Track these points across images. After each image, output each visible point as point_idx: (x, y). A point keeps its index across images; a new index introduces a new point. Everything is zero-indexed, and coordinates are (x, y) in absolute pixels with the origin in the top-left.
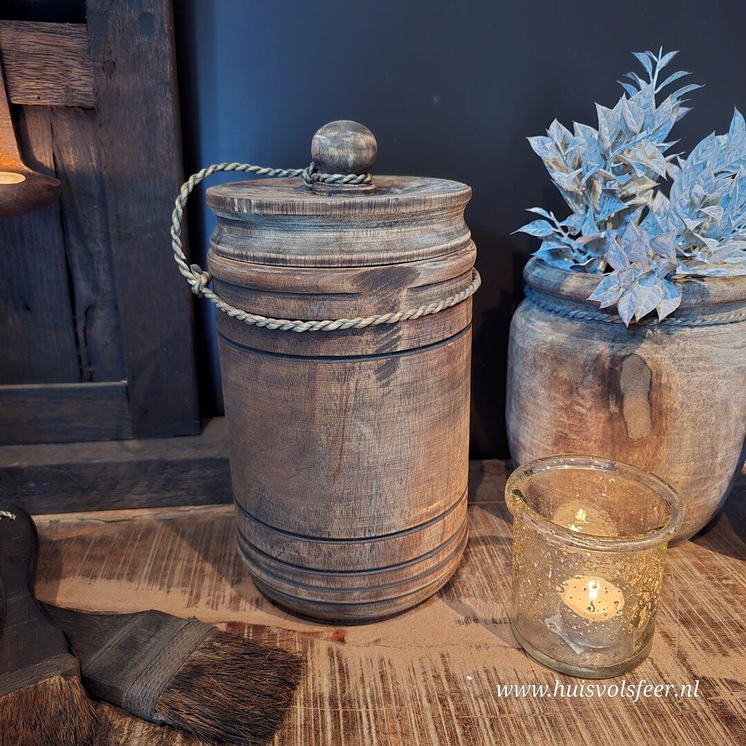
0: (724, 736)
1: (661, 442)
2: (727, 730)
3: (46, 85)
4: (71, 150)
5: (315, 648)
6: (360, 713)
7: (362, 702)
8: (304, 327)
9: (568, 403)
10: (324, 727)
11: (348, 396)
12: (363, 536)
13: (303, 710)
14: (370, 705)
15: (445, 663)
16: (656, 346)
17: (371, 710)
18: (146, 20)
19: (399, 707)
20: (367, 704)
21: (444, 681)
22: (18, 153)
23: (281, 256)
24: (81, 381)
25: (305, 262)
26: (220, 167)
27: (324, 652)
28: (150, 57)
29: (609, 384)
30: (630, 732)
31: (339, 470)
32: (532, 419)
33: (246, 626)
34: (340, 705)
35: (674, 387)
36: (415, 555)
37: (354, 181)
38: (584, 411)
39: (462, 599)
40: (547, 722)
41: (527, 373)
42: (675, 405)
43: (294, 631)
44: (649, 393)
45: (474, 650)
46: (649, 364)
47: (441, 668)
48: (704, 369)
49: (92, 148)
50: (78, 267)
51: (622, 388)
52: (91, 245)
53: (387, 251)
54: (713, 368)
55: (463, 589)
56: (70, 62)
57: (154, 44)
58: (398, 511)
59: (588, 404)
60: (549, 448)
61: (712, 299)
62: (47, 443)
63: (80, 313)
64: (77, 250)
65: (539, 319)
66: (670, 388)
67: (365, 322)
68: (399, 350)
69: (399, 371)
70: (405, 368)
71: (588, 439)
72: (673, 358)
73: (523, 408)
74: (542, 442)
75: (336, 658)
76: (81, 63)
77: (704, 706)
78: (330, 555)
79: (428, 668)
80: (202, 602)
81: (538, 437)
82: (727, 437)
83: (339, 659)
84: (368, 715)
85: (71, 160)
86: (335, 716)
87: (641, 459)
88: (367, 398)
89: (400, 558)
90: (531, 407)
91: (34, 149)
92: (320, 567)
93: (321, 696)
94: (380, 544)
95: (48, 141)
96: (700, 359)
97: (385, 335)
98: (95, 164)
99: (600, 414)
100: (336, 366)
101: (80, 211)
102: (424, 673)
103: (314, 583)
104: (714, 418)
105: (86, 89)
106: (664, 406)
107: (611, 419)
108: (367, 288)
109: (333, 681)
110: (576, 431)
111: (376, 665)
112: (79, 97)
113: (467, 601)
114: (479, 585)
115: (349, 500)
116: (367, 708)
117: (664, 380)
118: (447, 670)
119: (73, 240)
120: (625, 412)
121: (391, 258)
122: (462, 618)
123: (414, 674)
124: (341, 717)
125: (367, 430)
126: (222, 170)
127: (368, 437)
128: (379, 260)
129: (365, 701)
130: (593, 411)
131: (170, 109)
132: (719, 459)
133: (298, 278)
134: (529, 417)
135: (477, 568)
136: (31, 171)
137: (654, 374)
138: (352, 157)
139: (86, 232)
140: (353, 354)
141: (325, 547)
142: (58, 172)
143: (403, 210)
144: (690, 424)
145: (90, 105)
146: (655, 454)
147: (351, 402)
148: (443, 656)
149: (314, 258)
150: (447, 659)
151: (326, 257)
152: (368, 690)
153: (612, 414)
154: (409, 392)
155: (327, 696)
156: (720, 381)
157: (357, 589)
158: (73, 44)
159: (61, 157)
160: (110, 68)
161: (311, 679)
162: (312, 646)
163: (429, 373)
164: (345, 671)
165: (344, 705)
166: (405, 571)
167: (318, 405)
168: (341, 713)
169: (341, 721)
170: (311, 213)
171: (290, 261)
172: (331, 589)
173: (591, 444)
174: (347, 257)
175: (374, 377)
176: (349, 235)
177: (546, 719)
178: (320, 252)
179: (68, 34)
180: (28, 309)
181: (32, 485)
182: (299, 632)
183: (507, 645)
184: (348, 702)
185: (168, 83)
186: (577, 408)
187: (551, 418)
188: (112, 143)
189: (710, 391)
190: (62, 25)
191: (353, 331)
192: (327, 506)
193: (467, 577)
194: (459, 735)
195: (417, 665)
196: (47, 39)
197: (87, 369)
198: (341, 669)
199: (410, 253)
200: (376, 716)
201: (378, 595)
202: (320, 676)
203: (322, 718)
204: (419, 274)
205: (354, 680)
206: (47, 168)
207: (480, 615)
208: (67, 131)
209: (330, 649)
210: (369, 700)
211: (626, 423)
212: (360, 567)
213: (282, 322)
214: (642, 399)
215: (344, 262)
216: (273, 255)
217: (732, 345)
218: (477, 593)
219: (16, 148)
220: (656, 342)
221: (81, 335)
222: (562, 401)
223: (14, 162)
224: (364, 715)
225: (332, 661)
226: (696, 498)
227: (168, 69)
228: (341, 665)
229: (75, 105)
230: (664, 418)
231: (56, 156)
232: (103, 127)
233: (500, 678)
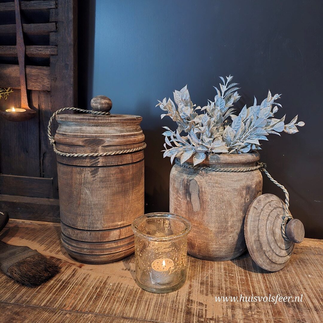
0: (182, 317)
1: (204, 213)
2: (185, 316)
3: (37, 84)
4: (43, 104)
5: (71, 268)
6: (69, 286)
7: (72, 284)
8: (68, 155)
9: (177, 196)
10: (55, 287)
11: (82, 179)
12: (87, 229)
13: (53, 282)
15: (107, 279)
16: (201, 177)
17: (73, 286)
18: (66, 66)
19: (82, 287)
21: (102, 283)
22: (27, 104)
23: (65, 133)
24: (40, 177)
25: (71, 135)
28: (67, 77)
29: (187, 190)
30: (150, 309)
31: (79, 205)
33: (55, 258)
34: (65, 283)
35: (207, 193)
36: (107, 240)
37: (101, 114)
38: (180, 199)
39: (130, 263)
40: (125, 301)
42: (208, 200)
44: (199, 194)
45: (120, 277)
46: (198, 183)
48: (218, 187)
49: (50, 103)
50: (43, 140)
51: (190, 191)
53: (95, 133)
54: (221, 187)
56: (45, 78)
57: (68, 73)
58: (99, 222)
59: (182, 197)
61: (221, 161)
62: (27, 196)
63: (42, 155)
64: (43, 134)
67: (86, 155)
68: (99, 166)
69: (99, 173)
70: (101, 173)
71: (182, 210)
72: (206, 181)
76: (48, 78)
77: (183, 307)
78: (77, 235)
79: (101, 279)
80: (49, 250)
82: (232, 216)
85: (43, 107)
86: (61, 285)
87: (198, 219)
88: (88, 181)
89: (101, 240)
91: (33, 103)
92: (75, 239)
93: (61, 280)
94: (93, 233)
95: (37, 100)
96: (216, 183)
97: (94, 160)
99: (185, 201)
100: (78, 169)
101: (44, 123)
102: (98, 280)
103: (74, 245)
104: (224, 207)
105: (48, 85)
106: (204, 200)
107: (187, 203)
108: (87, 144)
109: (68, 277)
110: (179, 207)
111: (85, 275)
112: (46, 88)
115: (82, 216)
117: (203, 190)
118: (106, 281)
119: (42, 132)
120: (192, 201)
121: (96, 136)
122: (125, 268)
123: (95, 280)
125: (88, 192)
126: (68, 109)
127: (88, 193)
128: (92, 136)
130: (183, 200)
131: (72, 92)
132: (229, 224)
133: (68, 140)
136: (31, 109)
137: (200, 187)
140: (83, 165)
141: (76, 231)
142: (39, 111)
143: (100, 121)
144: (214, 208)
145: (49, 90)
146: (202, 218)
147: (83, 181)
148: (108, 277)
149: (73, 134)
151: (76, 134)
153: (188, 201)
154: (102, 180)
155: (63, 280)
156: (225, 192)
157: (86, 249)
158: (45, 72)
159: (41, 106)
160: (55, 79)
161: (62, 275)
163: (111, 176)
164: (74, 275)
166: (103, 245)
167: (73, 182)
168: (63, 285)
169: (61, 287)
171: (67, 135)
172: (78, 247)
173: (183, 212)
174: (82, 134)
175: (90, 174)
176: (84, 128)
177: (125, 300)
178: (75, 132)
179: (45, 70)
180: (27, 152)
181: (19, 209)
182: (70, 263)
183: (133, 278)
184: (68, 283)
185: (71, 84)
187: (174, 202)
188: (54, 102)
189: (221, 196)
190: (43, 67)
191: (82, 158)
192: (76, 217)
194: (94, 298)
195: (98, 278)
196: (39, 71)
199: (103, 135)
200: (73, 288)
201: (92, 252)
202: (66, 275)
203: (57, 285)
204: (105, 142)
205: (75, 278)
206: (36, 109)
207: (132, 269)
208: (43, 98)
209: (75, 269)
210: (75, 284)
211: (192, 205)
212: (86, 241)
213: (63, 153)
214: (197, 196)
215: (81, 136)
216: (64, 133)
217: (231, 180)
219: (27, 102)
220: (201, 176)
221: (41, 162)
222: (175, 195)
223: (26, 106)
224: (70, 287)
225: (72, 272)
226: (221, 239)
227: (72, 80)
228: (74, 273)
229: (45, 90)
230: (204, 204)
231: (40, 105)
232: (52, 97)
233: (121, 286)
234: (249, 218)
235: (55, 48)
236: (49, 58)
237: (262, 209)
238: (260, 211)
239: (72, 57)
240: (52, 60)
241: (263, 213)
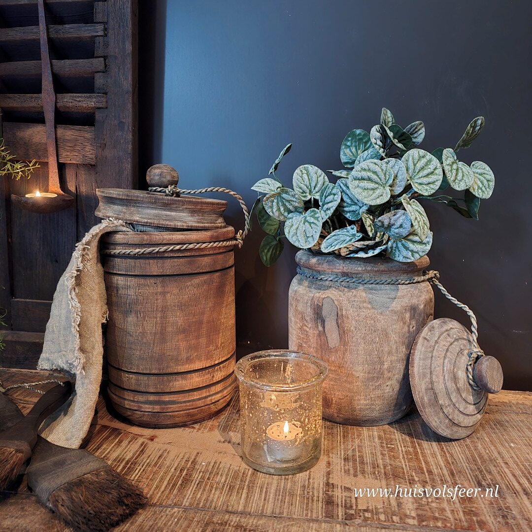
0: (320, 508)
1: (346, 350)
2: (324, 507)
3: (75, 154)
4: (84, 184)
5: (137, 441)
6: (137, 468)
7: (141, 465)
9: (301, 325)
14: (144, 466)
15: (196, 456)
16: (340, 293)
17: (143, 468)
18: (121, 125)
19: (158, 469)
21: (190, 463)
22: (59, 185)
27: (139, 444)
28: (122, 142)
29: (318, 314)
30: (269, 499)
33: (110, 428)
34: (130, 464)
35: (350, 317)
38: (308, 330)
39: (230, 432)
40: (228, 487)
42: (352, 328)
43: (132, 433)
44: (337, 320)
45: (216, 454)
46: (336, 303)
47: (193, 458)
48: (368, 308)
51: (323, 316)
54: (373, 308)
55: (234, 428)
56: (86, 144)
57: (124, 135)
59: (310, 325)
61: (370, 268)
66: (348, 318)
71: (310, 347)
72: (348, 300)
75: (143, 446)
76: (91, 144)
77: (321, 495)
79: (186, 457)
82: (390, 353)
83: (145, 447)
84: (140, 470)
85: (83, 189)
86: (125, 467)
87: (336, 360)
91: (68, 183)
93: (124, 459)
95: (74, 180)
96: (364, 302)
98: (94, 192)
99: (315, 332)
101: (85, 215)
102: (183, 458)
104: (378, 339)
105: (92, 156)
106: (346, 328)
107: (319, 335)
109: (134, 454)
110: (305, 342)
111: (161, 451)
112: (89, 159)
113: (232, 434)
117: (344, 313)
118: (195, 459)
120: (326, 330)
122: (223, 440)
123: (177, 458)
130: (312, 330)
131: (129, 166)
132: (386, 366)
136: (64, 193)
137: (339, 309)
139: (87, 225)
142: (77, 196)
144: (362, 341)
145: (93, 163)
146: (343, 358)
148: (198, 453)
150: (199, 455)
152: (148, 461)
153: (320, 332)
155: (127, 460)
156: (378, 317)
158: (88, 135)
159: (79, 188)
160: (103, 146)
165: (132, 464)
179: (86, 131)
180: (57, 261)
182: (134, 434)
183: (236, 454)
184: (135, 463)
185: (129, 154)
186: (305, 328)
187: (296, 334)
188: (102, 181)
189: (372, 322)
190: (84, 127)
194: (179, 484)
195: (181, 455)
196: (77, 133)
198: (142, 451)
200: (143, 471)
205: (145, 455)
206: (72, 192)
207: (234, 440)
208: (83, 175)
209: (143, 442)
210: (145, 464)
211: (327, 337)
214: (334, 323)
217: (387, 296)
219: (58, 182)
220: (341, 291)
222: (299, 324)
223: (56, 189)
224: (138, 469)
225: (140, 447)
226: (373, 389)
227: (130, 147)
228: (143, 449)
229: (87, 163)
230: (346, 335)
231: (77, 187)
232: (98, 174)
233: (220, 467)
234: (416, 354)
235: (103, 97)
236: (94, 113)
237: (436, 341)
238: (433, 344)
239: (131, 110)
240: (98, 116)
241: (438, 347)
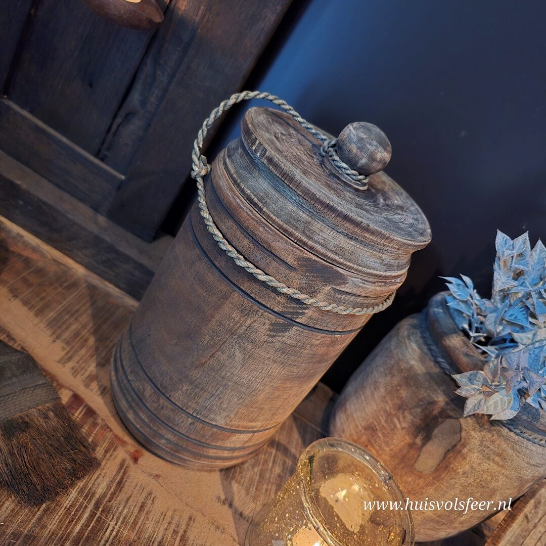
1: (433, 484)
5: (115, 453)
6: (109, 526)
7: (115, 518)
9: (393, 412)
10: (79, 519)
11: (241, 326)
12: (191, 413)
13: (75, 496)
14: (119, 523)
15: (188, 525)
16: (477, 425)
17: (117, 527)
19: (136, 538)
20: (117, 521)
21: (178, 539)
23: (260, 205)
25: (274, 221)
26: (271, 97)
27: (118, 461)
29: (427, 424)
31: (203, 365)
32: (363, 399)
33: (84, 404)
34: (100, 509)
35: (468, 460)
36: (219, 444)
37: (354, 177)
38: (398, 426)
39: (233, 483)
41: (382, 370)
42: (460, 470)
43: (111, 430)
44: (449, 451)
45: (213, 528)
46: (463, 434)
47: (183, 527)
48: (497, 463)
49: (202, 7)
50: (141, 81)
51: (433, 434)
52: (159, 73)
53: (336, 254)
54: (502, 466)
55: (239, 474)
58: (225, 414)
59: (404, 425)
60: (360, 427)
61: (538, 425)
63: (123, 113)
64: (148, 68)
65: (416, 342)
66: (465, 458)
67: (286, 290)
68: (297, 320)
69: (287, 334)
70: (291, 336)
71: (387, 444)
72: (482, 442)
73: (363, 388)
74: (358, 420)
75: (122, 471)
78: (162, 408)
79: (175, 522)
80: (70, 365)
81: (359, 414)
83: (124, 474)
84: (112, 531)
85: (183, 6)
86: (92, 515)
87: (412, 483)
88: (253, 336)
89: (206, 440)
90: (368, 392)
92: (152, 409)
93: (94, 494)
94: (199, 425)
96: (499, 455)
97: (295, 306)
98: (197, 19)
99: (407, 437)
100: (246, 302)
101: (166, 45)
102: (170, 523)
103: (141, 415)
104: (478, 495)
106: (452, 466)
107: (411, 446)
108: (304, 269)
109: (109, 487)
110: (383, 433)
111: (144, 495)
113: (235, 486)
114: (251, 479)
115: (196, 386)
116: (116, 524)
117: (465, 451)
118: (185, 532)
120: (424, 449)
121: (335, 261)
122: (223, 497)
123: (163, 519)
124: (95, 520)
125: (239, 355)
127: (237, 359)
128: (326, 256)
129: (118, 518)
130: (404, 431)
131: (273, 18)
133: (261, 229)
134: (363, 397)
135: (259, 464)
137: (461, 443)
138: (364, 161)
139: (161, 62)
140: (264, 303)
141: (162, 401)
142: (169, 8)
143: (367, 235)
144: (460, 488)
146: (423, 488)
147: (241, 331)
148: (190, 519)
149: (281, 223)
150: (192, 522)
151: (291, 230)
152: (126, 510)
153: (414, 443)
154: (284, 350)
155: (97, 496)
156: (501, 477)
157: (167, 439)
161: (96, 476)
162: (114, 450)
163: (308, 347)
164: (122, 485)
165: (103, 511)
166: (205, 449)
167: (218, 316)
168: (97, 516)
169: (93, 523)
170: (301, 194)
171: (264, 213)
172: (149, 426)
173: (387, 449)
174: (304, 239)
175: (267, 326)
176: (317, 225)
178: (289, 223)
180: (91, 85)
181: (21, 202)
182: (114, 433)
183: (237, 539)
184: (107, 511)
186: (396, 420)
187: (375, 411)
188: (218, 14)
189: (489, 478)
191: (274, 290)
192: (181, 380)
193: (248, 467)
195: (169, 514)
197: (104, 152)
198: (120, 483)
199: (351, 265)
200: (117, 534)
201: (177, 451)
202: (103, 477)
203: (83, 512)
204: (347, 283)
205: (122, 496)
207: (236, 503)
209: (124, 461)
210: (121, 519)
211: (419, 456)
212: (176, 428)
214: (441, 451)
215: (301, 241)
216: (256, 200)
217: (528, 460)
218: (245, 484)
220: (479, 423)
221: (114, 127)
222: (390, 408)
224: (110, 528)
225: (119, 471)
226: (429, 529)
228: (122, 479)
230: (446, 472)
237: (535, 524)
238: (531, 528)
241: (534, 533)
